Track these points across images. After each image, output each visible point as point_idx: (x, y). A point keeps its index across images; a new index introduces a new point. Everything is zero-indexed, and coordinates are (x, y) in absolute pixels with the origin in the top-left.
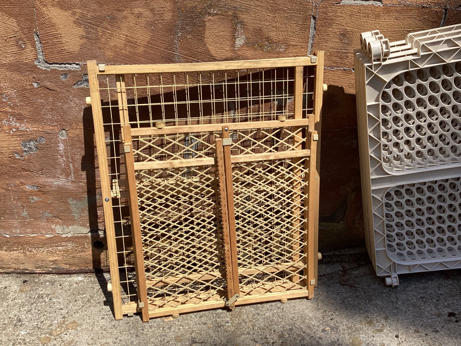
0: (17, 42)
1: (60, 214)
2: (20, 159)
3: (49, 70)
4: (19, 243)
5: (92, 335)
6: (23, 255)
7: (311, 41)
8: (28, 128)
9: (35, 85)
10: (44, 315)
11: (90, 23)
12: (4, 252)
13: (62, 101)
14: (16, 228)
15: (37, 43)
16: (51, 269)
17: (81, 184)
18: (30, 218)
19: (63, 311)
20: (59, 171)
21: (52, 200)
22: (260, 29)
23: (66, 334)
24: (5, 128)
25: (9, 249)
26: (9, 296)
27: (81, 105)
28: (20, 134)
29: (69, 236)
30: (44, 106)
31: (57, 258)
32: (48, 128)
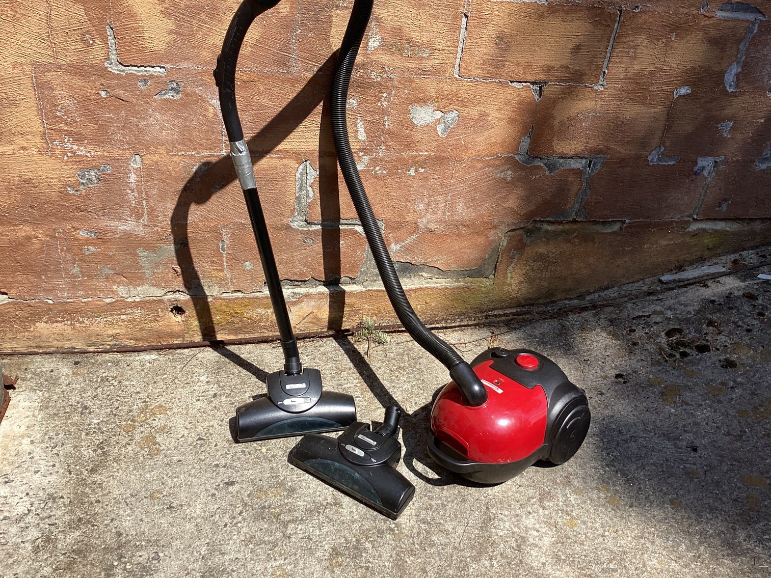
0: (83, 36)
1: (125, 271)
2: (74, 195)
3: (124, 74)
4: (66, 311)
5: (189, 419)
6: (70, 328)
7: (461, 45)
8: (89, 152)
9: (103, 94)
10: (117, 401)
11: (183, 14)
12: (43, 325)
13: (138, 116)
14: (62, 290)
15: (109, 38)
16: (108, 347)
17: (156, 228)
18: (83, 276)
19: (141, 395)
20: (127, 212)
21: (116, 251)
22: (400, 29)
23: (155, 420)
24: (57, 152)
25: (51, 321)
26: (61, 381)
27: (164, 121)
28: (79, 160)
29: (137, 300)
30: (113, 123)
31: (118, 331)
32: (116, 153)
